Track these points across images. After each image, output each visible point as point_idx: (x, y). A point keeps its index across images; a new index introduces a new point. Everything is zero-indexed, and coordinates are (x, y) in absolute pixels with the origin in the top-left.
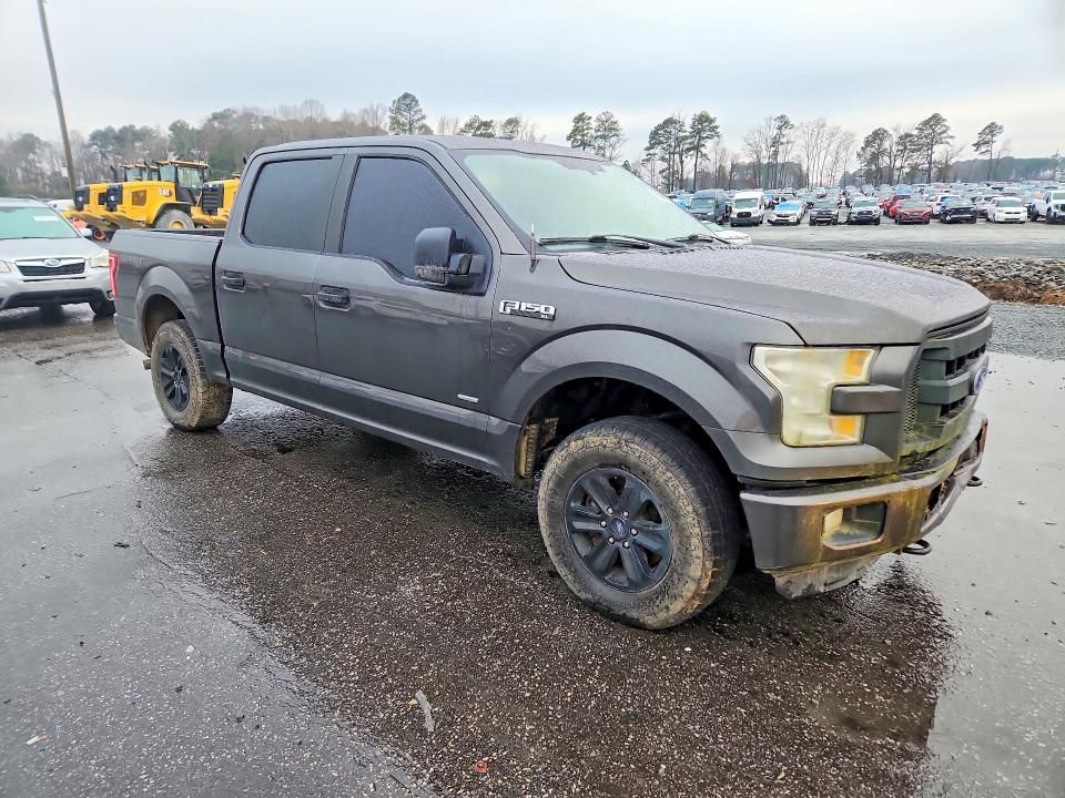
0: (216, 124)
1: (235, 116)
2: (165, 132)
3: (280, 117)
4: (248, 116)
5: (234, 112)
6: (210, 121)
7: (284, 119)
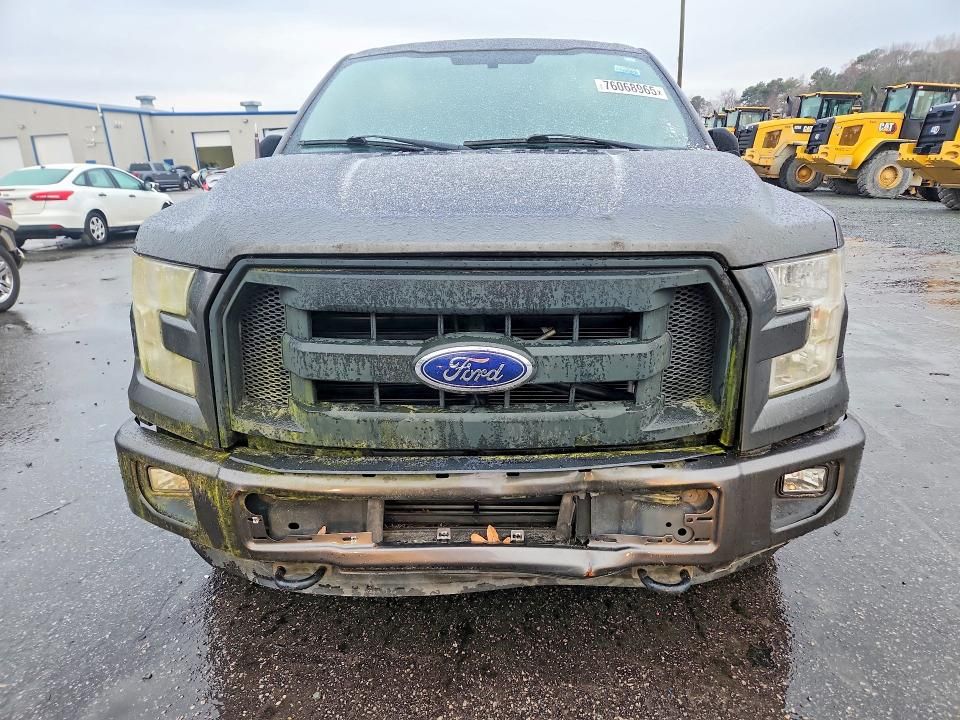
0: (860, 67)
1: (882, 56)
2: (808, 81)
3: (932, 49)
4: (896, 53)
5: (882, 51)
6: (854, 65)
7: (937, 52)
